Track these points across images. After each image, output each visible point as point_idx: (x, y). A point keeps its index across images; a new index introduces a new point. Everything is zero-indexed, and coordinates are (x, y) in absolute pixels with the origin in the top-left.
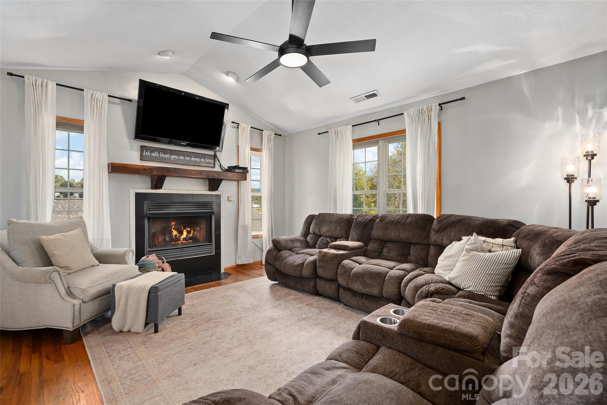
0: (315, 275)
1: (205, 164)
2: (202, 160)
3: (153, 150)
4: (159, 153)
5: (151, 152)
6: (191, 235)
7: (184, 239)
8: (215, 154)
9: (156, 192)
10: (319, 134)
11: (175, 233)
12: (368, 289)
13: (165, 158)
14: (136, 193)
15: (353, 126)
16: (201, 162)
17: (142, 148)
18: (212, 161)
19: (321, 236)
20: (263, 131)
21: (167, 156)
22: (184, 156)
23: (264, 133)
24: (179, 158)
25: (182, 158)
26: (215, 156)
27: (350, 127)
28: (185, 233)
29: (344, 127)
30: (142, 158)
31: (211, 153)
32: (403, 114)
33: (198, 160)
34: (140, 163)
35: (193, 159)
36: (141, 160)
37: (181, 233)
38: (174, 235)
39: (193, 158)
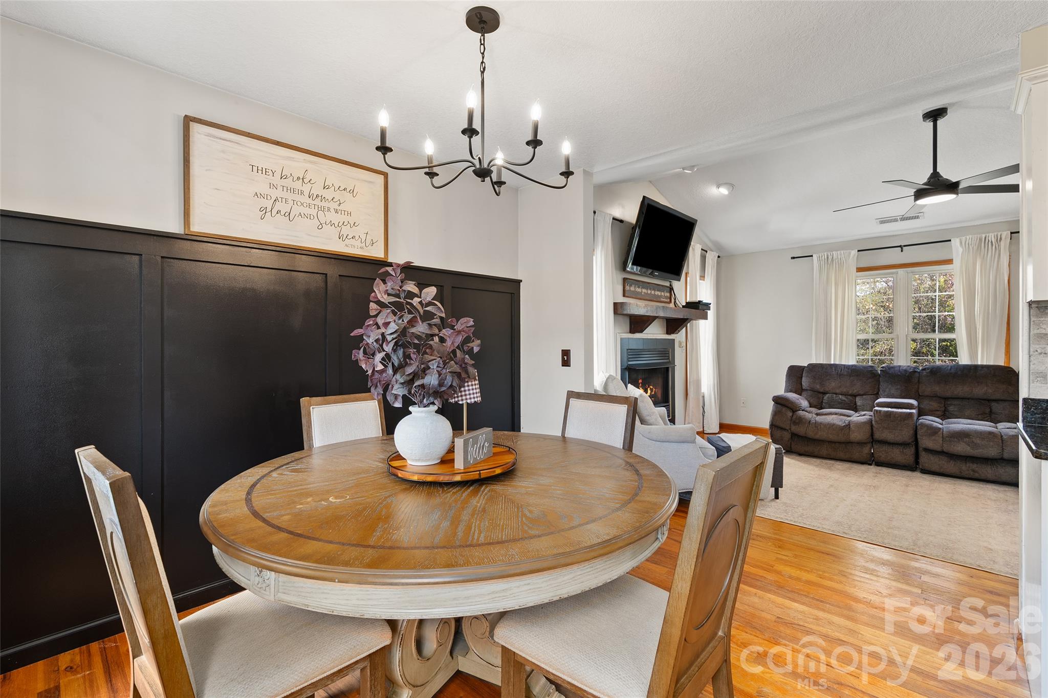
0: (873, 440)
1: (664, 299)
2: (662, 294)
3: (631, 282)
4: (635, 287)
5: (630, 286)
8: (671, 285)
9: (633, 337)
10: (793, 258)
12: (981, 450)
13: (639, 293)
14: (621, 339)
15: (858, 251)
16: (661, 296)
17: (624, 281)
18: (668, 294)
19: (827, 393)
20: (707, 252)
21: (640, 290)
22: (651, 289)
23: (707, 255)
25: (649, 292)
26: (671, 289)
27: (854, 252)
29: (845, 252)
30: (623, 294)
31: (668, 284)
32: (950, 240)
35: (656, 293)
39: (657, 291)
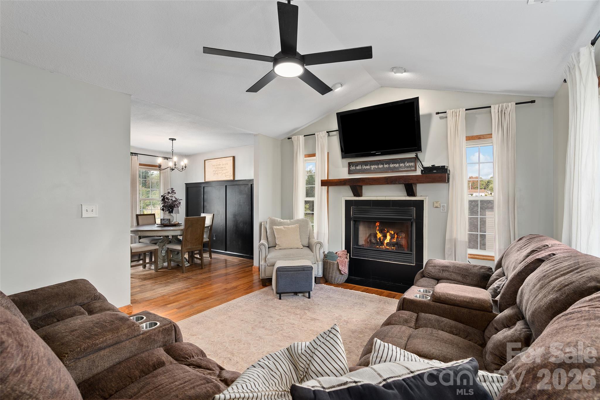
1: (404, 168)
2: (401, 165)
3: (357, 164)
4: (362, 166)
5: (356, 166)
6: (395, 240)
7: (387, 244)
8: (416, 156)
9: (360, 199)
11: (379, 235)
13: (367, 169)
14: (345, 200)
16: (400, 167)
17: (350, 164)
18: (413, 164)
20: (490, 107)
21: (368, 167)
22: (383, 164)
23: (493, 109)
24: (378, 167)
25: (381, 166)
26: (417, 158)
28: (388, 237)
30: (350, 172)
31: (412, 155)
33: (397, 165)
34: (349, 176)
35: (392, 166)
36: (349, 173)
37: (385, 237)
38: (378, 237)
39: (392, 164)
